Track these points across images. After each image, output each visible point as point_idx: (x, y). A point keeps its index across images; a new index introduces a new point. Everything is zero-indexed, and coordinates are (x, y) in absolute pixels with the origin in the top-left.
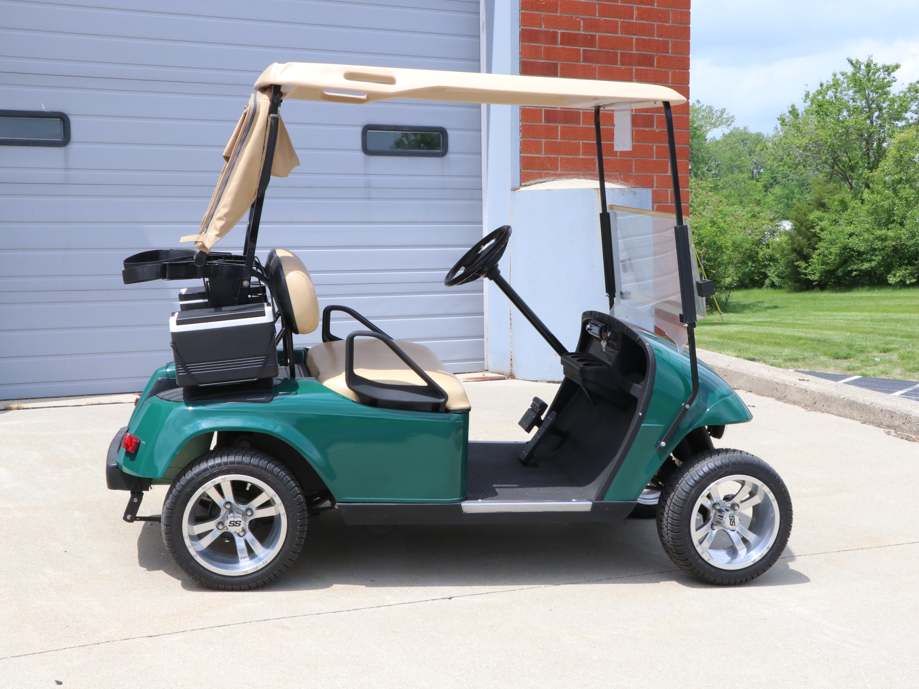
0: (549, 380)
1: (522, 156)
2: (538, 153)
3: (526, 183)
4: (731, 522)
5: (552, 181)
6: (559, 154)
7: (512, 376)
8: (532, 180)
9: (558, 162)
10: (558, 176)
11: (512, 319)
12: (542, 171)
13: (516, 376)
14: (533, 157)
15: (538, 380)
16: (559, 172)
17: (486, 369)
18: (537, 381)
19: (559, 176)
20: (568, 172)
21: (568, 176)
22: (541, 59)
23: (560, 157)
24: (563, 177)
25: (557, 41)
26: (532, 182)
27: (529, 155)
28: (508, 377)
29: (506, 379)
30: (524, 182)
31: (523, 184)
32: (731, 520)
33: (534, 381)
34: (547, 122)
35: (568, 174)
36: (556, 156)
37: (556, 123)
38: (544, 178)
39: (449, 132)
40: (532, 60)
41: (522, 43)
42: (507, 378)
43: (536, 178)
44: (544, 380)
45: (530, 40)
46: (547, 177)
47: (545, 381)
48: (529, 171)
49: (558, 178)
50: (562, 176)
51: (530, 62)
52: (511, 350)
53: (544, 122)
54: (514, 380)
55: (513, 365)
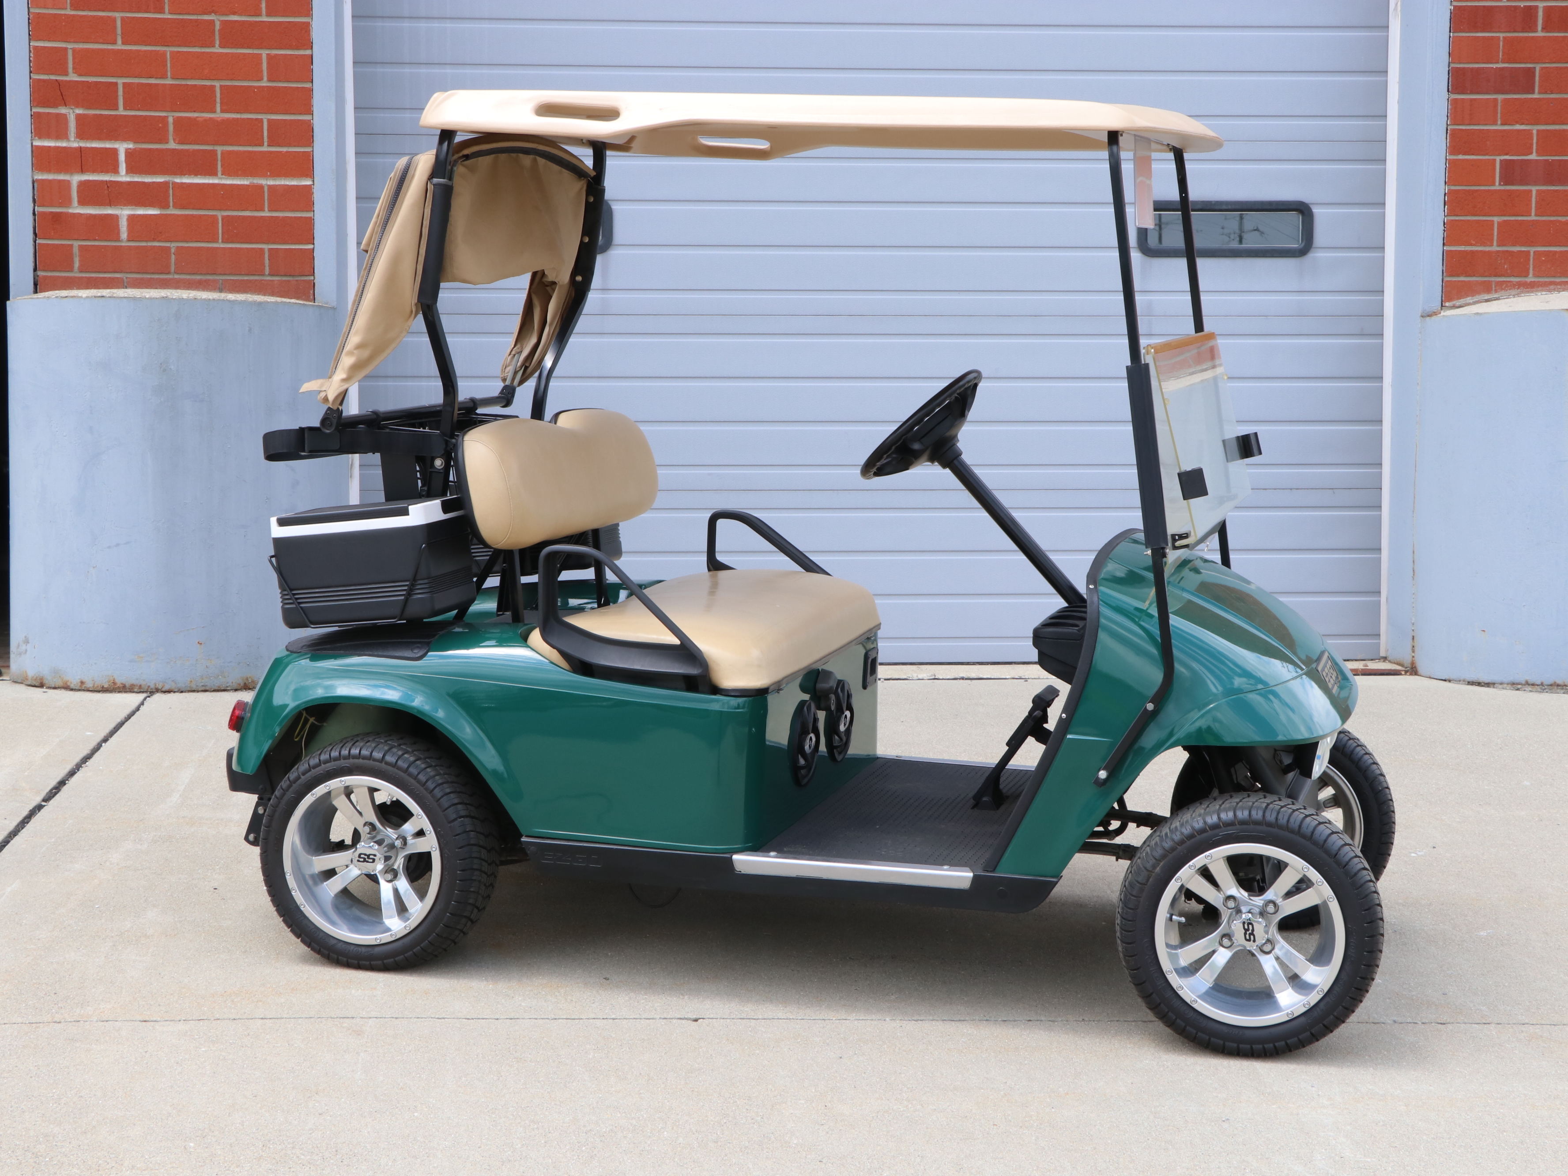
0: (1470, 680)
1: (1447, 251)
2: (1483, 244)
3: (1454, 302)
4: (1245, 934)
5: (1514, 297)
6: (1532, 244)
7: (1413, 670)
8: (1468, 296)
9: (1529, 260)
10: (1527, 288)
11: (1415, 561)
12: (1493, 279)
13: (1420, 670)
14: (1472, 252)
15: (1452, 677)
16: (1530, 278)
17: (1382, 654)
18: (1450, 681)
19: (1531, 287)
20: (1552, 279)
21: (1552, 287)
22: (1498, 63)
23: (1532, 250)
24: (1540, 288)
25: (1536, 26)
26: (1469, 300)
27: (1462, 248)
28: (1406, 672)
29: (1401, 674)
30: (1450, 300)
31: (1447, 304)
32: (1246, 930)
33: (1445, 680)
34: (1506, 184)
35: (1551, 283)
36: (1523, 249)
37: (1527, 184)
38: (1496, 291)
39: (1316, 210)
40: (1477, 66)
41: (1456, 34)
42: (1403, 673)
43: (1479, 293)
44: (1462, 678)
45: (1474, 28)
46: (1502, 289)
47: (1464, 681)
48: (1462, 279)
49: (1528, 292)
50: (1538, 287)
51: (1472, 69)
52: (1413, 621)
53: (1500, 184)
54: (1417, 677)
55: (1416, 649)
